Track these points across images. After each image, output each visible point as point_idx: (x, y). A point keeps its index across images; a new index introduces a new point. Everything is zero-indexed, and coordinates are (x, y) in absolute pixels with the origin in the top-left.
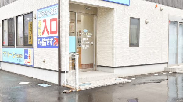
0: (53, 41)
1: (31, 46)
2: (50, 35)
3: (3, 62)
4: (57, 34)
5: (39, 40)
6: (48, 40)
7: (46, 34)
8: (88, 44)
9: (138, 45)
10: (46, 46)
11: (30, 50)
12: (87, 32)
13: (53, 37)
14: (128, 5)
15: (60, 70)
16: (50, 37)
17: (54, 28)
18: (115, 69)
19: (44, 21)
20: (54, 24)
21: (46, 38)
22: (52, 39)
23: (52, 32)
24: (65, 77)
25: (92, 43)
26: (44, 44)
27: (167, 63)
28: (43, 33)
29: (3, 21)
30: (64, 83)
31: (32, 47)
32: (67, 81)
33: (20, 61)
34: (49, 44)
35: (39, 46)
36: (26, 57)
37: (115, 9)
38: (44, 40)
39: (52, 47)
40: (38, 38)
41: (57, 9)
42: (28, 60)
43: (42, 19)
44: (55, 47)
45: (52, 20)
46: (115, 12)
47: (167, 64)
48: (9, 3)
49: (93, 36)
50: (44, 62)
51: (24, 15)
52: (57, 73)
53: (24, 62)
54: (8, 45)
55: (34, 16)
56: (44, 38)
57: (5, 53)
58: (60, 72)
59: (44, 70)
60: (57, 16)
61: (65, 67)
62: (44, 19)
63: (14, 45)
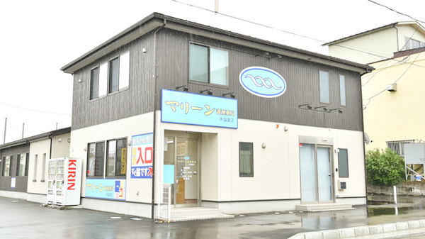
0: (148, 171)
1: (124, 176)
2: (145, 165)
3: (86, 198)
4: (151, 164)
5: (133, 169)
6: (142, 169)
7: (140, 164)
8: (190, 174)
9: (251, 175)
10: (141, 177)
11: (122, 181)
12: (189, 160)
13: (147, 167)
14: (236, 129)
15: (153, 202)
16: (145, 167)
17: (149, 158)
18: (220, 204)
19: (140, 149)
20: (149, 152)
21: (141, 167)
22: (146, 169)
23: (147, 162)
24: (158, 209)
25: (195, 172)
26: (138, 175)
27: (300, 199)
28: (137, 163)
29: (89, 144)
30: (157, 216)
31: (125, 178)
32: (160, 214)
33: (110, 195)
34: (144, 174)
35: (133, 176)
36: (117, 190)
37: (219, 135)
38: (138, 170)
39: (147, 177)
40: (132, 168)
41: (152, 137)
42: (120, 194)
43: (137, 147)
44: (149, 177)
45: (147, 149)
46: (219, 137)
47: (299, 201)
48: (98, 123)
49: (196, 164)
50: (138, 194)
51: (117, 140)
52: (151, 206)
53: (115, 195)
54: (95, 175)
55: (128, 142)
56: (138, 167)
57: (89, 187)
58: (153, 204)
59: (138, 205)
60: (151, 145)
61: (159, 199)
62: (139, 146)
63: (103, 176)
